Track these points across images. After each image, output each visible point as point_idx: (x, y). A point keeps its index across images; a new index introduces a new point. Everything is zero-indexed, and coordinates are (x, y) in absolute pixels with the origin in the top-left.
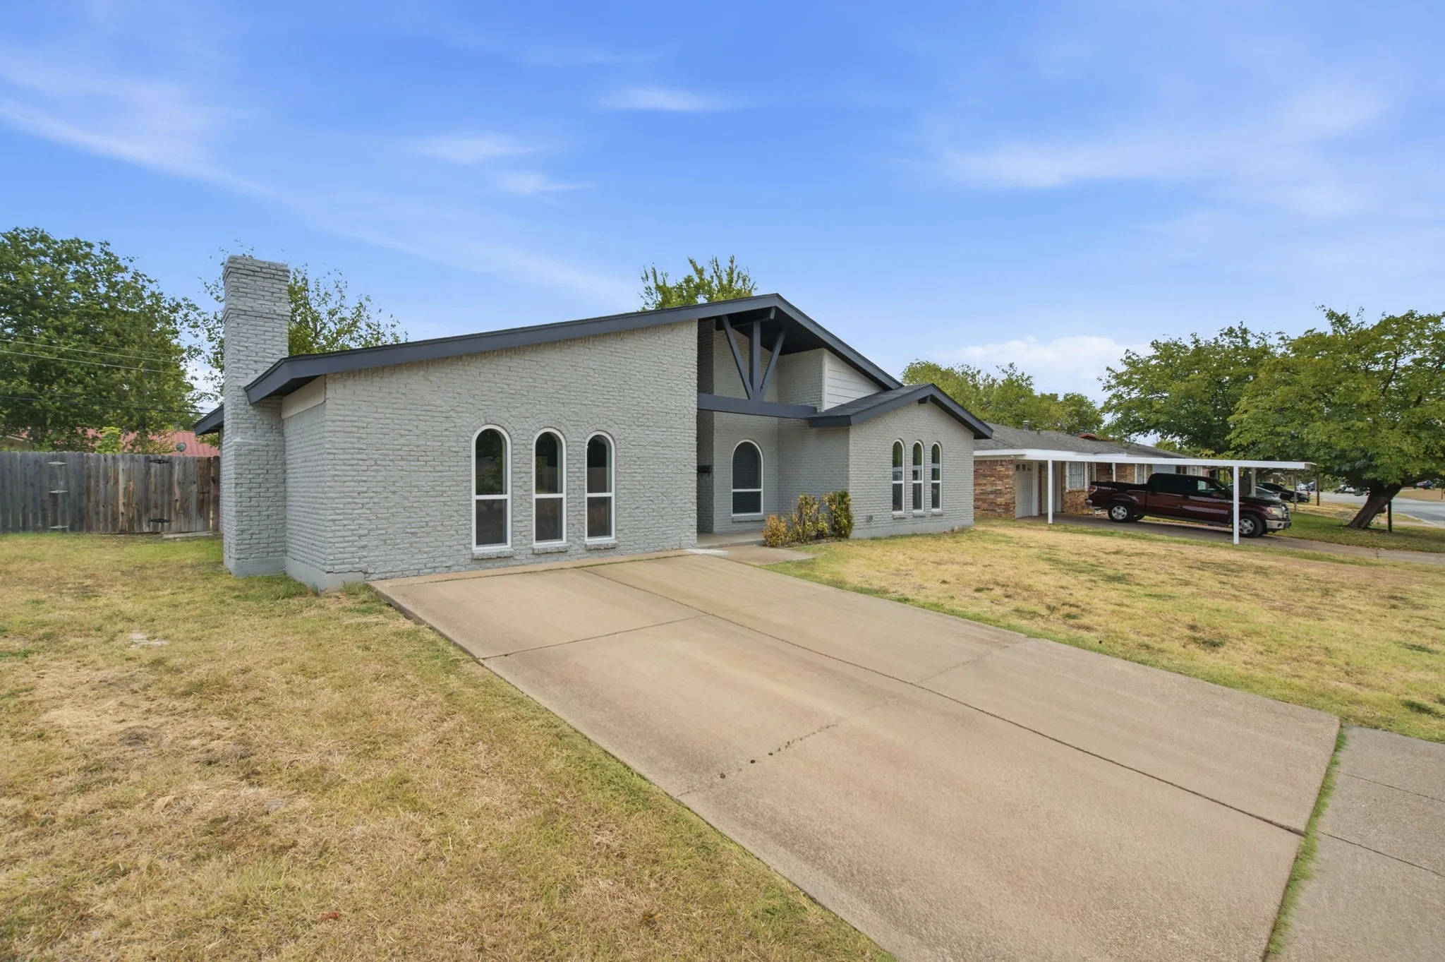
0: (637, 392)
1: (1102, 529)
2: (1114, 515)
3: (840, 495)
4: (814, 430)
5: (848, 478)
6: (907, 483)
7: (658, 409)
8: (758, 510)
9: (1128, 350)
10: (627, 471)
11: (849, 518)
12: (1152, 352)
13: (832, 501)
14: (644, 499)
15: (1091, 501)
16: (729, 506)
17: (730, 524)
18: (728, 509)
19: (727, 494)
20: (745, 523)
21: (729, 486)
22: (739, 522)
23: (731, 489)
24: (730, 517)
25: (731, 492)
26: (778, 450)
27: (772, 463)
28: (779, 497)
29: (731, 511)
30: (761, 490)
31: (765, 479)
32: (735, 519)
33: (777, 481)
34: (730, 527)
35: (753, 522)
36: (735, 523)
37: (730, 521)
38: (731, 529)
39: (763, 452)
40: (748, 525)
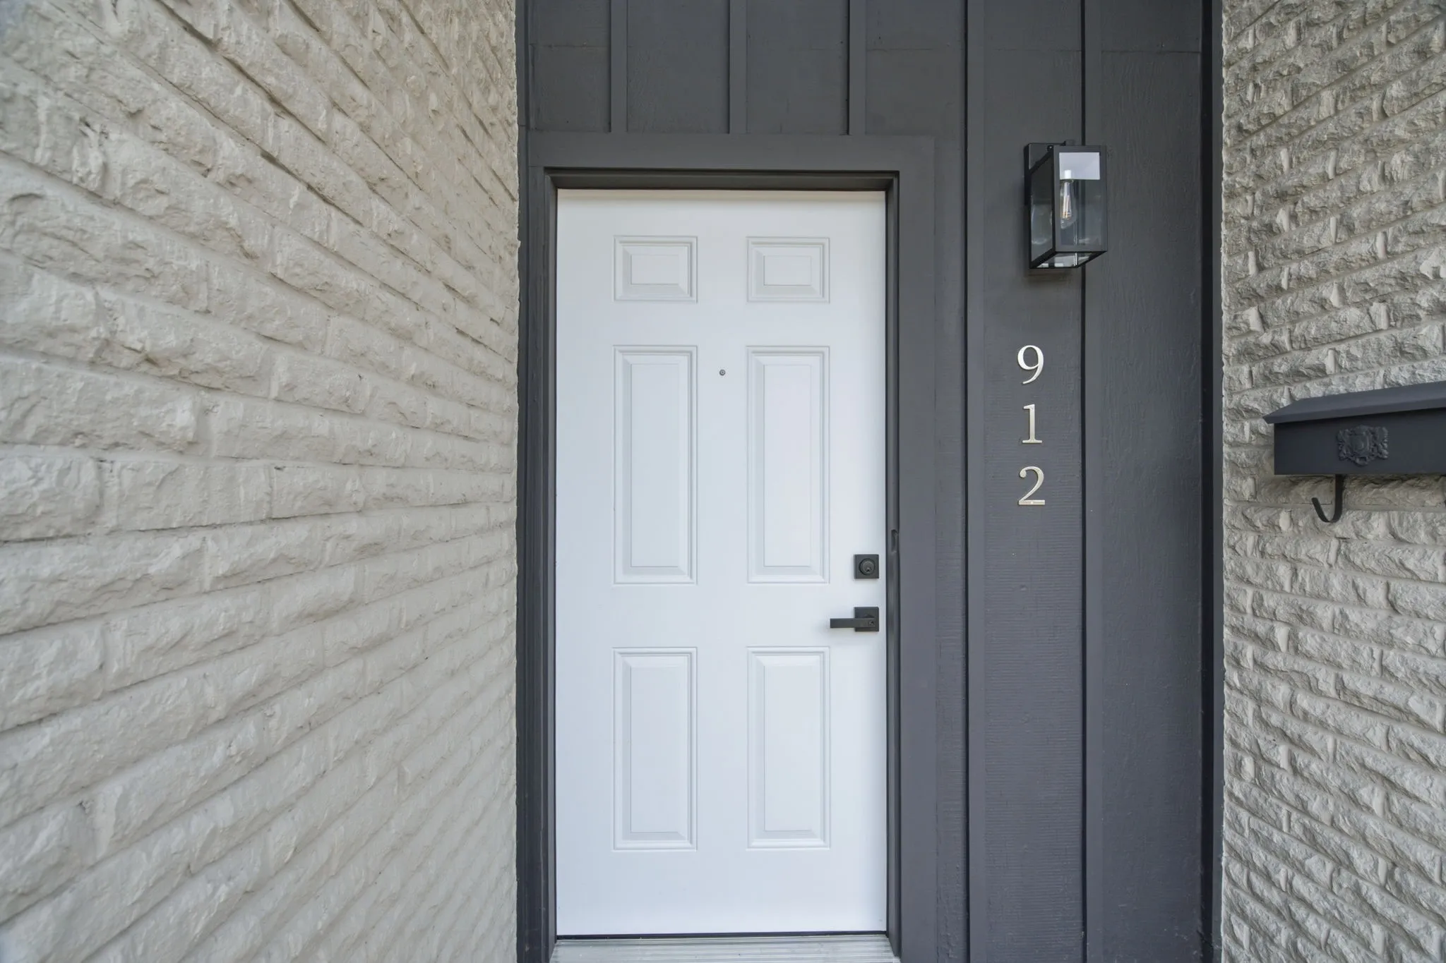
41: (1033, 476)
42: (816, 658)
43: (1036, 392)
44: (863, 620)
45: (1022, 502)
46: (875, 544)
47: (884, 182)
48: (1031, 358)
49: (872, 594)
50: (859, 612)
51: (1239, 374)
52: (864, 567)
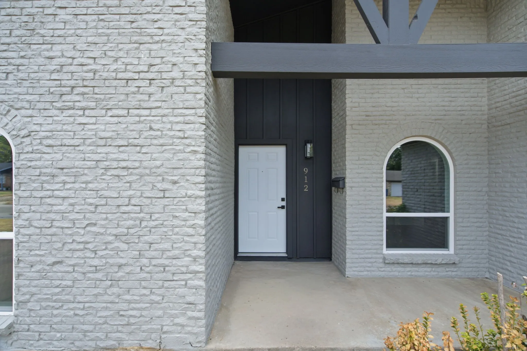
0: (59, 47)
7: (105, 75)
8: (443, 244)
10: (35, 194)
14: (75, 246)
16: (379, 238)
17: (382, 265)
18: (376, 242)
19: (374, 219)
20: (411, 265)
21: (379, 209)
22: (398, 263)
23: (382, 213)
24: (382, 254)
25: (382, 217)
26: (489, 151)
27: (474, 173)
28: (490, 227)
29: (383, 245)
30: (451, 215)
31: (458, 197)
32: (392, 258)
33: (485, 202)
34: (382, 269)
35: (429, 266)
36: (393, 263)
37: (381, 260)
38: (384, 273)
39: (454, 155)
40: (417, 269)
41: (306, 187)
42: (276, 213)
43: (306, 175)
44: (283, 207)
45: (305, 190)
46: (284, 196)
47: (286, 145)
48: (306, 170)
49: (284, 203)
50: (282, 206)
51: (333, 173)
52: (283, 200)
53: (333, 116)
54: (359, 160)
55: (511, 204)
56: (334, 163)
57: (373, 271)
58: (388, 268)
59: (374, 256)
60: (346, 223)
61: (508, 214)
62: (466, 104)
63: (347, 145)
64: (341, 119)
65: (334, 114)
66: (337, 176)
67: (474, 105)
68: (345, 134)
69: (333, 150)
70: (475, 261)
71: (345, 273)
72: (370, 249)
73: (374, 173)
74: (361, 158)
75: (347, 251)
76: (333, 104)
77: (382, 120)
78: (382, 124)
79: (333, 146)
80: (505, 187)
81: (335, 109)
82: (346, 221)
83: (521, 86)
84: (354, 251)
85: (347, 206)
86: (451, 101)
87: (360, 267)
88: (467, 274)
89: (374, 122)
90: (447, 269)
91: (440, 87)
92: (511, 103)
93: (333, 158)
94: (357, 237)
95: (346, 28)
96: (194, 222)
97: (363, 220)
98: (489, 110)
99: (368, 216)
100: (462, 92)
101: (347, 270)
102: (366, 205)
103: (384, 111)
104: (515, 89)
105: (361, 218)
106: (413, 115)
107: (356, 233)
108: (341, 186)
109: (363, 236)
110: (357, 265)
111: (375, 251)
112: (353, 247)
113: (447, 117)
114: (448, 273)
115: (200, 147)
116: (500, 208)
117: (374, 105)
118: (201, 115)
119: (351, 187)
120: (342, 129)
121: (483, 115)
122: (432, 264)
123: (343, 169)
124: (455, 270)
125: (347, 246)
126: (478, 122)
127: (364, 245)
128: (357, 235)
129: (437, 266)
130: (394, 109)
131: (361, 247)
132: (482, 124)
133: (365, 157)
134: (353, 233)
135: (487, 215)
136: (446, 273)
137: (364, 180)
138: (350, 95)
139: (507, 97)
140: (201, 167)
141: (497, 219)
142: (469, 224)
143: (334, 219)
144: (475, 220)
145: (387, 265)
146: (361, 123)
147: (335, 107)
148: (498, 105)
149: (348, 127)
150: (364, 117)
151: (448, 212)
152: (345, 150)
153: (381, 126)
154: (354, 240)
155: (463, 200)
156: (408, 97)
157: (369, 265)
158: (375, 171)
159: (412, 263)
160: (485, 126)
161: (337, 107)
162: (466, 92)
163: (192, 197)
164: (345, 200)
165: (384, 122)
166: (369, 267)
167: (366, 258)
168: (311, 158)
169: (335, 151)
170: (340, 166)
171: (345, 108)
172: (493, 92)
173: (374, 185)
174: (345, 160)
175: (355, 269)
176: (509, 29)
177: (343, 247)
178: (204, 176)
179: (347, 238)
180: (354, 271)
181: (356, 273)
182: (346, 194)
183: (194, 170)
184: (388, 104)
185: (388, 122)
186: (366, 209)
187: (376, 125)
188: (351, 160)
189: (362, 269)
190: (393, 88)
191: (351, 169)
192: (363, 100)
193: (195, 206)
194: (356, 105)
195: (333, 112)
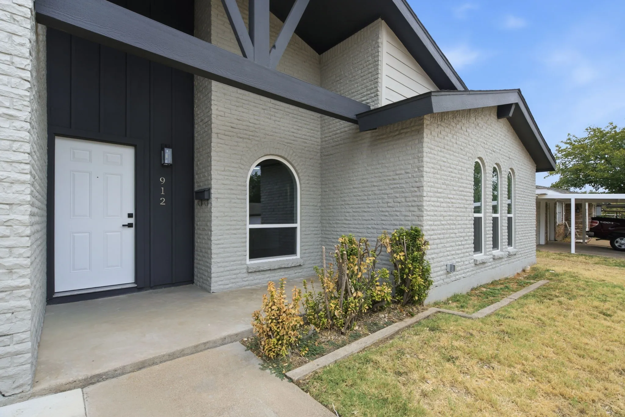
1: (603, 256)
2: (617, 245)
3: (408, 234)
4: (368, 135)
5: (420, 208)
6: (487, 216)
8: (293, 251)
9: (569, 134)
11: (425, 273)
12: (586, 135)
13: (396, 243)
15: (593, 233)
16: (242, 249)
17: (246, 275)
18: (240, 253)
19: (238, 231)
20: (269, 272)
21: (243, 221)
22: (259, 271)
23: (246, 225)
24: (246, 264)
25: (246, 229)
26: (321, 174)
27: (312, 191)
28: (322, 234)
29: (246, 255)
30: (298, 225)
31: (302, 210)
32: (254, 267)
33: (319, 214)
34: (245, 279)
35: (283, 270)
36: (255, 272)
37: (245, 271)
38: (247, 282)
39: (300, 175)
40: (273, 274)
41: (163, 200)
42: (119, 233)
43: (164, 185)
44: (130, 225)
45: (161, 204)
46: (132, 211)
47: (135, 146)
48: (162, 180)
49: (132, 220)
50: (129, 224)
51: (196, 185)
52: (130, 216)
53: (196, 122)
54: (224, 171)
55: (333, 214)
56: (197, 174)
57: (238, 282)
58: (251, 277)
59: (238, 267)
60: (211, 236)
61: (331, 222)
62: (308, 134)
63: (213, 154)
64: (206, 126)
65: (197, 120)
66: (200, 188)
67: (313, 136)
68: (211, 142)
69: (196, 160)
70: (313, 262)
71: (211, 289)
72: (235, 261)
73: (239, 185)
74: (226, 168)
75: (212, 266)
76: (196, 109)
77: (246, 134)
78: (246, 138)
79: (195, 155)
80: (330, 202)
81: (198, 114)
82: (211, 234)
83: (338, 127)
84: (219, 265)
85: (213, 218)
86: (298, 130)
87: (226, 280)
88: (308, 273)
89: (239, 135)
90: (296, 271)
91: (291, 115)
92: (333, 139)
93: (196, 168)
94: (223, 250)
95: (212, 31)
96: (8, 217)
97: (227, 232)
98: (322, 142)
99: (233, 227)
100: (305, 124)
101: (212, 285)
102: (231, 217)
103: (247, 126)
104: (335, 129)
105: (227, 230)
106: (271, 135)
107: (222, 246)
108: (206, 197)
109: (229, 248)
110: (222, 278)
111: (240, 262)
112: (219, 260)
113: (295, 142)
114: (296, 275)
115: (20, 112)
116: (327, 218)
117: (238, 119)
118: (23, 67)
119: (217, 198)
120: (207, 137)
121: (318, 145)
122: (285, 268)
123: (208, 180)
124: (301, 271)
125: (212, 260)
126: (315, 150)
127: (230, 257)
128: (222, 248)
129: (289, 269)
130: (256, 126)
131: (227, 259)
132: (317, 153)
133: (230, 168)
134: (219, 246)
135: (320, 225)
136: (295, 275)
137: (229, 191)
138: (216, 103)
139: (331, 134)
140: (22, 140)
141: (326, 227)
142: (309, 233)
143: (196, 236)
144: (313, 229)
145: (250, 274)
146: (227, 133)
147: (199, 112)
148: (326, 139)
149: (214, 136)
150: (230, 128)
151: (296, 223)
152: (211, 159)
153: (245, 140)
154: (220, 253)
155: (306, 213)
156: (268, 118)
157: (234, 276)
158: (240, 183)
159: (270, 270)
160: (319, 154)
161: (200, 113)
162: (308, 125)
163: (4, 180)
164: (211, 212)
165: (248, 137)
166: (234, 279)
167: (231, 270)
168: (169, 166)
169: (199, 160)
170: (204, 176)
171: (211, 115)
172: (323, 128)
173: (238, 197)
174: (211, 170)
175: (220, 283)
176: (332, 83)
177: (207, 262)
178: (29, 154)
179: (213, 251)
180: (220, 285)
181: (222, 287)
182: (211, 205)
183: (8, 143)
184: (251, 121)
185: (251, 137)
186: (231, 221)
187: (241, 138)
188: (216, 170)
189: (227, 282)
190: (255, 107)
191: (217, 179)
192: (229, 111)
193: (11, 194)
194: (222, 114)
195: (196, 118)
